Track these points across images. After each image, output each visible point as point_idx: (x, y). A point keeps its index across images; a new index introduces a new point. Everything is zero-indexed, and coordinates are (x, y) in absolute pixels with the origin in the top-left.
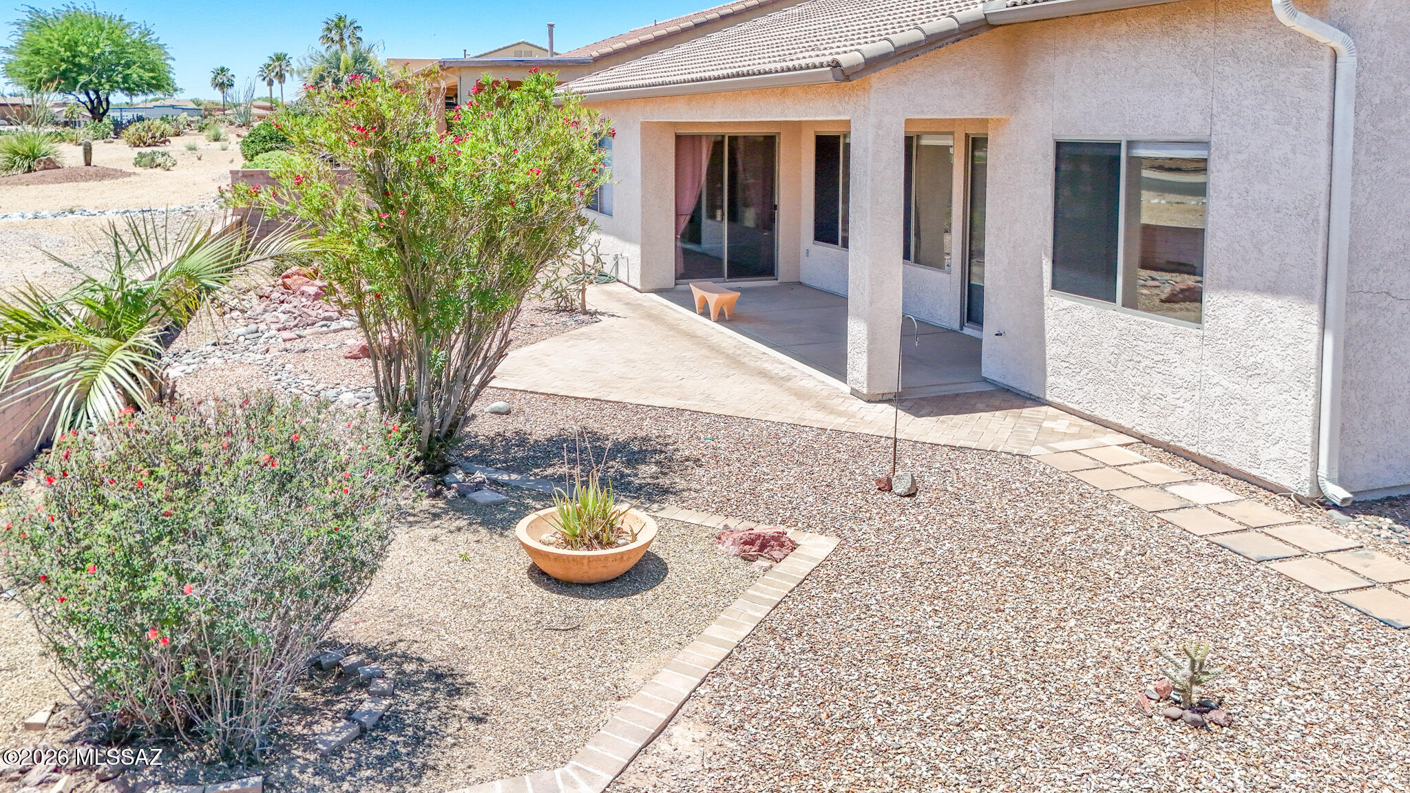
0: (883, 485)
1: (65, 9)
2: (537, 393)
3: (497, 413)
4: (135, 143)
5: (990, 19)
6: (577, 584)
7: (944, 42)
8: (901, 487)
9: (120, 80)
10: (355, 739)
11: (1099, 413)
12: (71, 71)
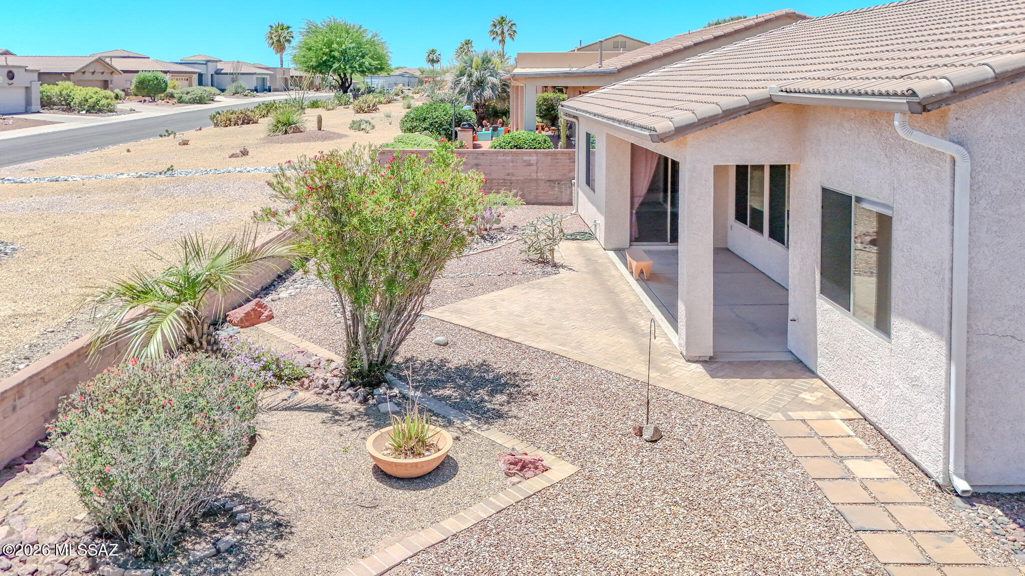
0: (636, 432)
1: (329, 20)
2: (475, 330)
3: (438, 344)
4: (357, 111)
5: (773, 98)
6: (395, 477)
7: (738, 115)
8: (647, 435)
9: (357, 67)
10: (213, 556)
11: (843, 392)
12: (329, 61)
